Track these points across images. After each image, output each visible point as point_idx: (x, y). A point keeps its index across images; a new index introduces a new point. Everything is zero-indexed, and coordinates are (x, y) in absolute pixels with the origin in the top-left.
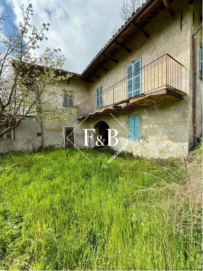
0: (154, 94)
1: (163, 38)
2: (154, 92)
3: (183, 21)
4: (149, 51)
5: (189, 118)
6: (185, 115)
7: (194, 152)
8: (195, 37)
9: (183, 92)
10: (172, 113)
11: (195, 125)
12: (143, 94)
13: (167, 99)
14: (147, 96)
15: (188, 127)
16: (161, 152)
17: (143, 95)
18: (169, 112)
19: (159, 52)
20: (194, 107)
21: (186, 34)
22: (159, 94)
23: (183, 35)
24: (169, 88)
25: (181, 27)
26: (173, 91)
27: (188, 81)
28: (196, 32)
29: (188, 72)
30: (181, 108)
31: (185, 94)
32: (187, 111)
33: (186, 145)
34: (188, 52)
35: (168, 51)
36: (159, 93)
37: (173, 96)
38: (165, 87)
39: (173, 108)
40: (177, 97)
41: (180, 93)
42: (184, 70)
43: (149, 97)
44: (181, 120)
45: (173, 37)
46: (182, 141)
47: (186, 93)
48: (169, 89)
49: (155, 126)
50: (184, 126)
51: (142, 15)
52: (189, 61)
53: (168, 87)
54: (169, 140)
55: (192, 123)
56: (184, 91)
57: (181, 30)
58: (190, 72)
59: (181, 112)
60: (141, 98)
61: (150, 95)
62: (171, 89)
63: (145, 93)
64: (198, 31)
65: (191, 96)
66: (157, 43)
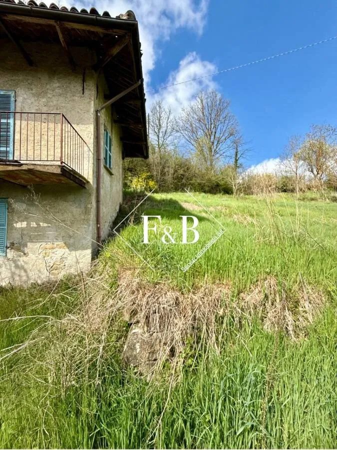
0: (39, 168)
1: (58, 87)
2: (40, 165)
3: (85, 83)
4: (32, 90)
5: (92, 216)
6: (87, 211)
7: (97, 261)
8: (99, 114)
9: (85, 179)
10: (71, 205)
11: (99, 226)
12: (16, 161)
13: (63, 182)
14: (24, 168)
15: (91, 228)
16: (51, 269)
17: (17, 163)
18: (65, 204)
19: (51, 103)
20: (98, 201)
21: (89, 103)
22: (49, 171)
23: (85, 102)
24: (64, 166)
25: (83, 90)
26: (72, 173)
27: (91, 165)
28: (100, 108)
29: (91, 154)
30: (82, 200)
31: (88, 182)
32: (89, 206)
33: (88, 253)
34: (91, 128)
35: (65, 110)
36: (48, 169)
37: (71, 180)
38: (59, 163)
39: (71, 197)
40: (78, 184)
41: (81, 179)
42: (86, 148)
43: (30, 171)
44: (83, 217)
45: (73, 96)
46: (84, 248)
47: (89, 180)
48: (64, 168)
49: (41, 224)
50: (86, 226)
51: (19, 18)
52: (92, 140)
53: (63, 164)
54: (65, 247)
55: (95, 222)
56: (86, 177)
57: (83, 94)
58: (93, 154)
59: (83, 206)
60: (11, 168)
61: (32, 167)
62: (69, 169)
63: (22, 162)
64: (102, 109)
65: (95, 186)
66: (48, 87)
